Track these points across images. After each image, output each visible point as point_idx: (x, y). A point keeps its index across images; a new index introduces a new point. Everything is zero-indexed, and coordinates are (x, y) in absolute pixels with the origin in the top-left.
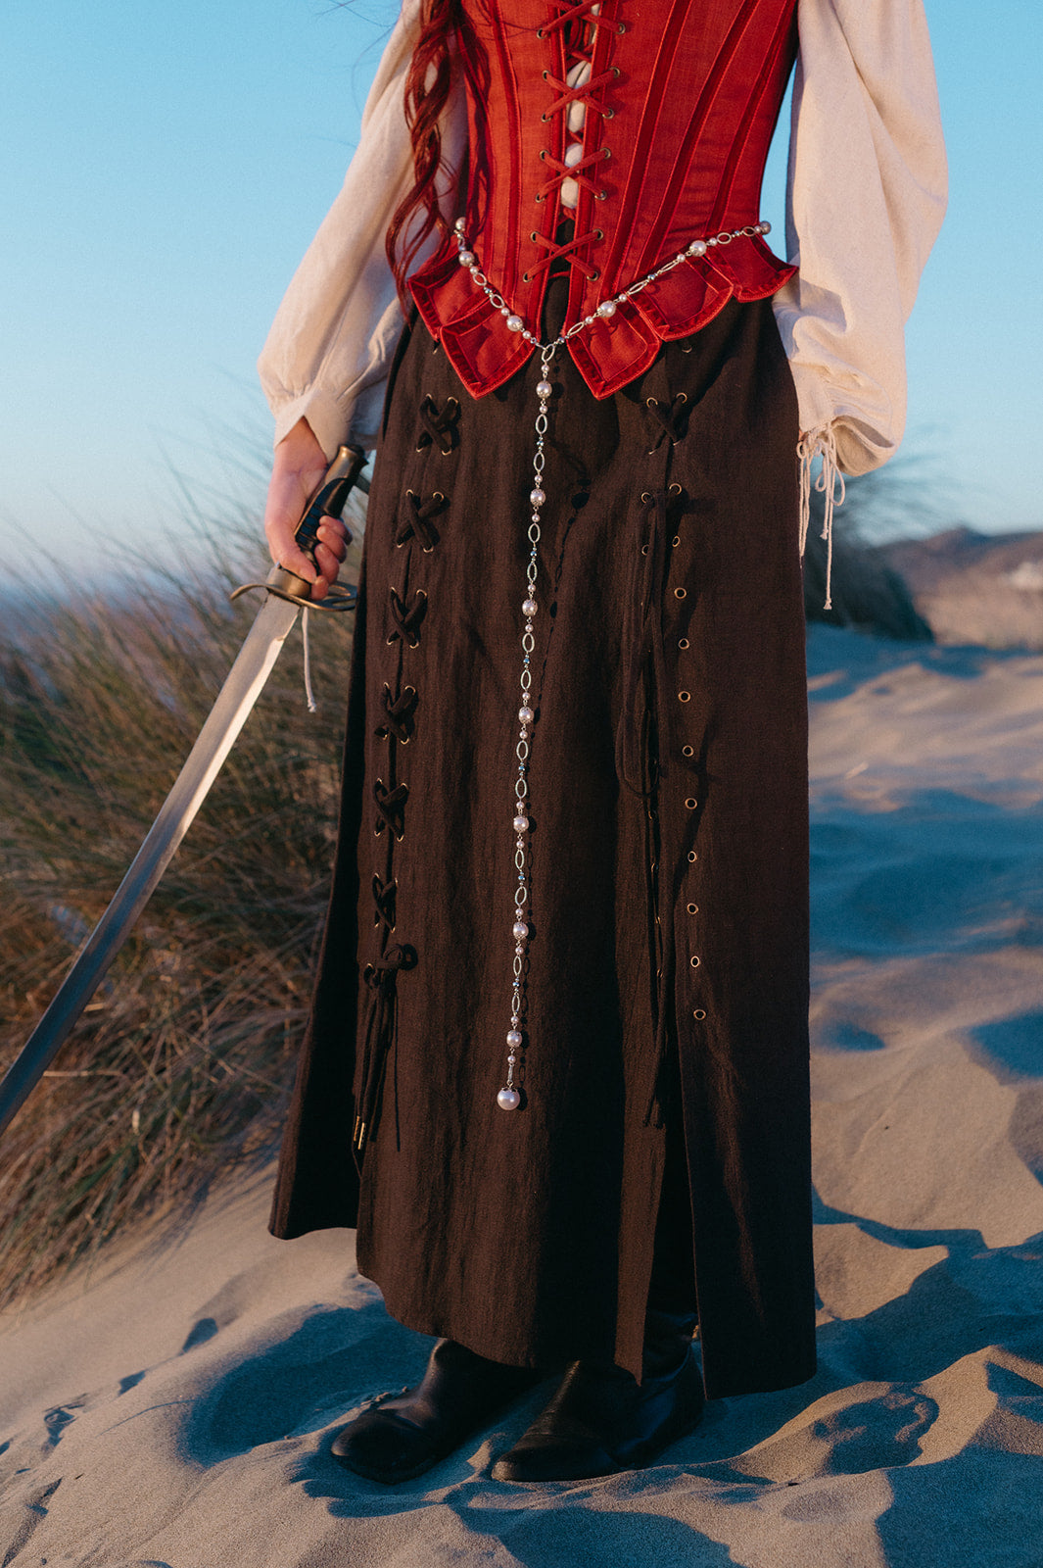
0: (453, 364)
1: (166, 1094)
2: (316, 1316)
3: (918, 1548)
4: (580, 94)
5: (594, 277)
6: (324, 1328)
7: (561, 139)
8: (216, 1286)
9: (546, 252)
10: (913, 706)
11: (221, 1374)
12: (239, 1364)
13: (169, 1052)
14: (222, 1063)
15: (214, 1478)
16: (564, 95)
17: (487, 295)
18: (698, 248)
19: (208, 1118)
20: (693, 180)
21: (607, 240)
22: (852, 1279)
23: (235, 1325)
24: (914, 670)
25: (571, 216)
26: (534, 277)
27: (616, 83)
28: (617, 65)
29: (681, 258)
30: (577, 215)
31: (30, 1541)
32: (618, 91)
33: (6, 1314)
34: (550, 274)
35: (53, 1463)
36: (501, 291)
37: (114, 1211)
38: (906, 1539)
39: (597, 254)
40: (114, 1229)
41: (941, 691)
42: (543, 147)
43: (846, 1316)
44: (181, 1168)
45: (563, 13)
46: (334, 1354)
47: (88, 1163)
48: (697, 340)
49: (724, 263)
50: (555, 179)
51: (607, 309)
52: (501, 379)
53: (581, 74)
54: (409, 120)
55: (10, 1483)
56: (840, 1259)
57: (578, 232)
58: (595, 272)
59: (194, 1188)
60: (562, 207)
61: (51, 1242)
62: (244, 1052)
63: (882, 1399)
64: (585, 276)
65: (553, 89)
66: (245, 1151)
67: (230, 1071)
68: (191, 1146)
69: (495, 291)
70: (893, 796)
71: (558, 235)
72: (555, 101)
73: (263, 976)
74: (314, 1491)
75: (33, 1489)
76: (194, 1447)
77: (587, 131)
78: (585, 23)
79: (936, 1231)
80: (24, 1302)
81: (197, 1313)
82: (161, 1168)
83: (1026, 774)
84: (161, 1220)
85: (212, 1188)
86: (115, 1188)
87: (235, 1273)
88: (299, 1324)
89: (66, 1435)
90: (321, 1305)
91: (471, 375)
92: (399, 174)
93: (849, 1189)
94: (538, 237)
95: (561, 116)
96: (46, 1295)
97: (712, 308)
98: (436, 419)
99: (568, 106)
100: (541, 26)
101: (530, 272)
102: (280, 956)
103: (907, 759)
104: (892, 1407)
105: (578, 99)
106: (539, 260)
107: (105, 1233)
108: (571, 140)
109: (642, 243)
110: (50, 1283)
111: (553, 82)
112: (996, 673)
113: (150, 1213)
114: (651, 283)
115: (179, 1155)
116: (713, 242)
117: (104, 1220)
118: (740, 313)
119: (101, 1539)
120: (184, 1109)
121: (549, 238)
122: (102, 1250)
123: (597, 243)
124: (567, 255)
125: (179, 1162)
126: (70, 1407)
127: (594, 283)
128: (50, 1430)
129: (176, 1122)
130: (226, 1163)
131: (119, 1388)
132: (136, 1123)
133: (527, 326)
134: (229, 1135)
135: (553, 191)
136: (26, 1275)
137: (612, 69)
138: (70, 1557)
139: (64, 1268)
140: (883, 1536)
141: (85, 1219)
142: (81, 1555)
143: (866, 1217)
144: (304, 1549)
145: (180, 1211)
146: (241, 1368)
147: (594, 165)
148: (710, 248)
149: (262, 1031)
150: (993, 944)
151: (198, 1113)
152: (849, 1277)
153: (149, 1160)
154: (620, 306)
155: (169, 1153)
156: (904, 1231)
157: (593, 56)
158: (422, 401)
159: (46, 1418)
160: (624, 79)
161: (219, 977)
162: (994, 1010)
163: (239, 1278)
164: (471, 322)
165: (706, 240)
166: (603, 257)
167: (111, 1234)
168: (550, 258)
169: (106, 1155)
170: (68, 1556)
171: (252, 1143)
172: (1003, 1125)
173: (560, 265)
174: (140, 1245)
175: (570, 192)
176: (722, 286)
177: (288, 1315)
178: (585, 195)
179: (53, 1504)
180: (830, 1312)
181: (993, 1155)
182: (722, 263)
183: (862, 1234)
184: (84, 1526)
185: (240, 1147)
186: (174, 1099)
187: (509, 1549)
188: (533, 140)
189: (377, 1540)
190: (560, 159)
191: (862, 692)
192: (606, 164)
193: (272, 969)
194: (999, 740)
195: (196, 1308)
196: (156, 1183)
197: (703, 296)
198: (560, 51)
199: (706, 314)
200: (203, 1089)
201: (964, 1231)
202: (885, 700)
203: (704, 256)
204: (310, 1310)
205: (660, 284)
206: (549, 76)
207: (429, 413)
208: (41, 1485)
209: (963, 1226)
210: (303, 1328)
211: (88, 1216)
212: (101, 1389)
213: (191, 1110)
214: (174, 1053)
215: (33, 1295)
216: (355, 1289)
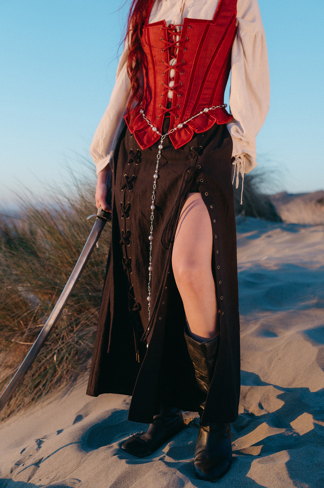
0: (137, 141)
1: (64, 350)
2: (115, 412)
3: (298, 471)
4: (173, 67)
5: (177, 118)
6: (118, 415)
7: (168, 79)
8: (81, 406)
9: (164, 111)
10: (279, 241)
11: (89, 428)
12: (94, 425)
13: (64, 338)
14: (80, 341)
15: (90, 455)
16: (169, 67)
17: (147, 122)
18: (206, 110)
19: (77, 357)
20: (205, 91)
21: (181, 107)
22: (272, 401)
23: (89, 416)
24: (278, 230)
25: (171, 101)
26: (160, 117)
27: (183, 64)
28: (184, 60)
29: (201, 113)
30: (172, 100)
31: (35, 475)
32: (184, 67)
33: (17, 415)
34: (164, 117)
35: (40, 453)
36: (151, 121)
37: (49, 385)
38: (294, 469)
39: (178, 112)
40: (49, 390)
41: (287, 236)
42: (163, 82)
43: (271, 412)
44: (69, 372)
45: (169, 45)
46: (121, 422)
47: (40, 371)
48: (205, 133)
49: (213, 114)
50: (166, 90)
51: (180, 126)
52: (151, 145)
53: (173, 62)
54: (129, 76)
55: (27, 459)
56: (268, 396)
57: (173, 105)
58: (178, 116)
59: (73, 378)
60: (168, 98)
61: (30, 395)
62: (87, 338)
63: (283, 433)
64: (174, 117)
65: (166, 66)
66: (88, 368)
67: (82, 344)
68: (72, 366)
69: (149, 121)
70: (276, 265)
71: (167, 105)
72: (166, 69)
73: (92, 316)
74: (121, 458)
75: (35, 460)
76: (82, 447)
77: (175, 78)
78: (175, 48)
79: (296, 388)
80: (23, 412)
81: (77, 413)
82: (62, 372)
83: (315, 259)
84: (63, 388)
85: (78, 378)
86: (49, 379)
87: (87, 402)
88: (110, 414)
89: (43, 446)
90: (116, 409)
91: (142, 144)
92: (128, 91)
93: (269, 376)
94: (162, 106)
95: (168, 73)
96: (29, 410)
97: (210, 125)
98: (134, 156)
99: (170, 70)
100: (163, 48)
101: (159, 116)
102: (97, 310)
103: (278, 256)
104: (287, 435)
105: (173, 68)
106: (162, 113)
107: (46, 391)
108: (170, 80)
109: (191, 109)
110: (30, 407)
111: (166, 64)
112: (303, 231)
113: (59, 386)
114: (193, 119)
115: (68, 369)
116: (210, 109)
117: (46, 388)
118: (217, 127)
119: (57, 473)
120: (69, 354)
121: (164, 107)
122: (45, 397)
123: (178, 109)
124: (169, 111)
125: (68, 371)
126: (42, 439)
127: (177, 120)
128: (38, 444)
129: (67, 358)
130: (82, 371)
131: (57, 433)
132: (55, 359)
133: (158, 130)
134: (83, 363)
135: (166, 93)
136: (22, 404)
137: (182, 61)
138: (48, 478)
139: (34, 402)
140: (288, 468)
141: (40, 388)
142: (51, 478)
143: (275, 385)
144: (120, 473)
145: (69, 385)
146: (94, 426)
147: (177, 87)
148: (209, 110)
149: (92, 332)
150: (308, 307)
151: (74, 356)
152: (271, 401)
153: (59, 370)
154: (184, 125)
155: (65, 368)
156: (286, 388)
157: (177, 57)
158: (130, 151)
159: (36, 442)
160: (186, 64)
161: (78, 316)
162: (310, 326)
163: (89, 403)
164: (142, 130)
165: (208, 108)
166: (180, 112)
167: (48, 392)
168: (165, 112)
169: (45, 369)
170: (47, 478)
171: (90, 365)
172: (314, 358)
173: (167, 114)
174: (57, 395)
175: (170, 94)
176: (213, 120)
177: (107, 412)
178: (175, 95)
179: (41, 465)
180: (266, 410)
181: (311, 366)
182: (213, 115)
183: (274, 388)
184: (51, 470)
185: (86, 367)
186: (67, 351)
187: (180, 472)
188: (160, 80)
189: (141, 470)
190: (168, 85)
191: (263, 236)
192: (180, 87)
193: (95, 314)
194: (306, 250)
195: (76, 412)
196: (61, 377)
197: (208, 122)
198: (168, 55)
199: (208, 127)
200: (75, 349)
201: (304, 388)
202: (271, 239)
203: (207, 112)
204: (113, 410)
205: (195, 119)
206: (164, 62)
207: (132, 154)
208: (37, 459)
209: (304, 387)
210: (111, 415)
211: (41, 387)
212: (51, 434)
213: (71, 355)
214: (66, 338)
215: (25, 410)
216: (126, 404)
